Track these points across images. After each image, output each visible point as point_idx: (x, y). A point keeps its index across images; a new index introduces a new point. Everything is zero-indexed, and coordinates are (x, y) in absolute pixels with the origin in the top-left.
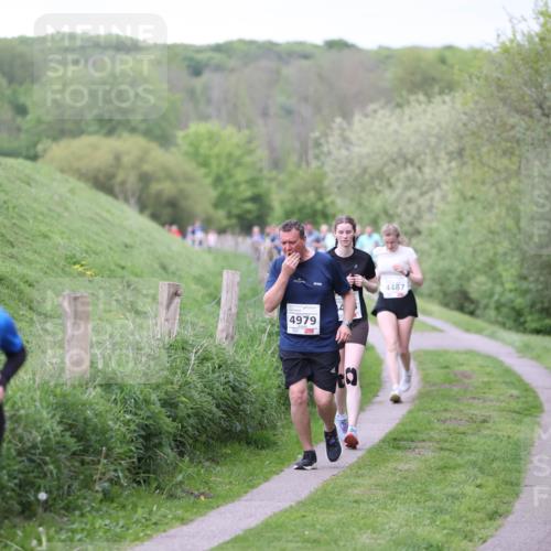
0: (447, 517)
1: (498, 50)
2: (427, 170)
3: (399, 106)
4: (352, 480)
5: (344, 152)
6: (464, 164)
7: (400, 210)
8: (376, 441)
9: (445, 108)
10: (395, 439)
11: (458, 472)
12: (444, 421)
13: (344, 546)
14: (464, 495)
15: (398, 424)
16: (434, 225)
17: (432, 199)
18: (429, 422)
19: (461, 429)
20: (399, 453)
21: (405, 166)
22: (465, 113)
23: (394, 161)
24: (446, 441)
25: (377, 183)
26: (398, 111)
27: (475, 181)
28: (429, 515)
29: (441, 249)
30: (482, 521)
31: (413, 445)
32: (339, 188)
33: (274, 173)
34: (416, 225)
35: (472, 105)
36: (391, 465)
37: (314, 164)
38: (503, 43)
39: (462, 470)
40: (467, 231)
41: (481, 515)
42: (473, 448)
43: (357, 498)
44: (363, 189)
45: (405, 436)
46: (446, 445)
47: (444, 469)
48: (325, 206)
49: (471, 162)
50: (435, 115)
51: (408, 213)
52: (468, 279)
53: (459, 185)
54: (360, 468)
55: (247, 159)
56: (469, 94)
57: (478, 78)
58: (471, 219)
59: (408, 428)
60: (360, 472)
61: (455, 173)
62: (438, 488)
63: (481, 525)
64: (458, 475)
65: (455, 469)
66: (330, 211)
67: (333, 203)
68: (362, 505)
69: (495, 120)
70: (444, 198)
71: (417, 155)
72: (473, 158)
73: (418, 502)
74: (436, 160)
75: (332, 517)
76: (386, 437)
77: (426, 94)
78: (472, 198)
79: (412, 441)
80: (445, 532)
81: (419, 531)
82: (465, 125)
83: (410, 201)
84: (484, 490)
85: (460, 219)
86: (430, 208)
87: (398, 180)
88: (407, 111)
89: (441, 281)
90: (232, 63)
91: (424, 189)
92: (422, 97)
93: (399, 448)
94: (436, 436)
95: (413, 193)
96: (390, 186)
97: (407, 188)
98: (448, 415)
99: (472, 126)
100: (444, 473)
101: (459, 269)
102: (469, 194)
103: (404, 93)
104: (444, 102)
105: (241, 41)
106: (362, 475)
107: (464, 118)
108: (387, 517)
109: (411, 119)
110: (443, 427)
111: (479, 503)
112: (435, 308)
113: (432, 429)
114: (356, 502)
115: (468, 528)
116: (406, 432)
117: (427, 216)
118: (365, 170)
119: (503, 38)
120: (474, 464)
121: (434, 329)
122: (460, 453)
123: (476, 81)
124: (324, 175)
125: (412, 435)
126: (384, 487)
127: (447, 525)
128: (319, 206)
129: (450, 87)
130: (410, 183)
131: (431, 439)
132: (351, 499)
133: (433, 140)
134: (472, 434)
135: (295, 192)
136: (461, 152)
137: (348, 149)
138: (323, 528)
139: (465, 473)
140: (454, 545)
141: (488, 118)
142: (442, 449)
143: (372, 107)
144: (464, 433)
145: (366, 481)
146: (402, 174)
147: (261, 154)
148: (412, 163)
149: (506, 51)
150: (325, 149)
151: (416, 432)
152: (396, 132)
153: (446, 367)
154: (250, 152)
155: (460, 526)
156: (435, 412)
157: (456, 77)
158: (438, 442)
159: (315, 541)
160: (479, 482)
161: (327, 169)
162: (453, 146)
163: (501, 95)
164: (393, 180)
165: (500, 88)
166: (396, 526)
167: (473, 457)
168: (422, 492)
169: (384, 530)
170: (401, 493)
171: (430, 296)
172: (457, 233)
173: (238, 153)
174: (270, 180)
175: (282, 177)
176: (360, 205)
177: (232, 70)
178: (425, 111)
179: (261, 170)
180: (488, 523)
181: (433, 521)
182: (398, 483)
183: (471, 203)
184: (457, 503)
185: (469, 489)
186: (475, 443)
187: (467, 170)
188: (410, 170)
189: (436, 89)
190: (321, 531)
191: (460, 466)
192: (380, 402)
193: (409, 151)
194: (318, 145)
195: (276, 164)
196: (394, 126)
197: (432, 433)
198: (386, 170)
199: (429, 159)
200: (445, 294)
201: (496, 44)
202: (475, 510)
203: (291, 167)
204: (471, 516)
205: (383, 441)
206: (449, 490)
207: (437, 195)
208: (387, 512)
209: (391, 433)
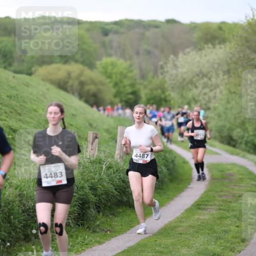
0: (223, 241)
1: (246, 24)
2: (213, 80)
3: (200, 50)
4: (179, 224)
5: (174, 71)
6: (230, 77)
7: (200, 98)
8: (190, 206)
9: (222, 50)
10: (198, 205)
11: (227, 220)
12: (221, 196)
13: (175, 254)
14: (230, 231)
15: (200, 198)
16: (216, 105)
17: (215, 93)
18: (214, 197)
19: (229, 200)
20: (200, 211)
21: (203, 78)
22: (231, 53)
23: (198, 75)
24: (222, 206)
25: (190, 85)
26: (199, 52)
27: (235, 85)
28: (214, 240)
29: (219, 116)
30: (239, 243)
31: (206, 207)
32: (172, 88)
33: (142, 81)
34: (208, 105)
35: (234, 49)
36: (196, 217)
37: (161, 77)
38: (248, 21)
39: (229, 219)
40: (232, 108)
41: (238, 240)
42: (235, 208)
43: (180, 232)
44: (183, 88)
45: (203, 203)
46: (222, 207)
47: (221, 218)
48: (166, 97)
49: (233, 75)
50: (217, 54)
51: (204, 100)
52: (232, 130)
53: (228, 86)
54: (182, 218)
55: (130, 75)
56: (232, 44)
57: (237, 37)
58: (233, 102)
59: (204, 199)
60: (182, 220)
61: (226, 81)
62: (218, 227)
63: (238, 245)
64: (228, 222)
65: (226, 218)
66: (168, 98)
67: (169, 95)
68: (183, 235)
69: (244, 56)
70: (221, 92)
71: (209, 72)
72: (234, 74)
73: (209, 234)
74: (217, 75)
75: (169, 241)
76: (194, 204)
77: (212, 44)
78: (234, 92)
79: (206, 205)
80: (222, 248)
81: (209, 247)
82: (231, 58)
83: (205, 94)
84: (239, 229)
85: (229, 102)
86: (215, 97)
87: (200, 84)
88: (204, 52)
89: (220, 131)
90: (122, 30)
91: (212, 88)
92: (210, 46)
93: (200, 209)
94: (217, 203)
95: (207, 90)
96: (196, 87)
97: (204, 88)
98: (223, 193)
99: (234, 59)
100: (221, 220)
101: (228, 125)
102: (233, 90)
103: (202, 44)
104: (221, 48)
105: (127, 20)
106: (183, 222)
107: (230, 55)
108: (194, 241)
109: (205, 56)
110: (221, 199)
111: (237, 234)
112: (217, 143)
113: (215, 200)
114: (180, 234)
115: (233, 246)
116: (203, 201)
117: (213, 101)
118: (184, 80)
119: (248, 18)
120: (235, 216)
121: (217, 154)
122: (228, 211)
123: (235, 38)
124: (165, 82)
125: (206, 203)
126: (193, 227)
127: (222, 245)
128: (163, 96)
129: (223, 41)
130: (205, 86)
131: (215, 205)
132: (178, 233)
133: (216, 66)
134: (235, 202)
135: (152, 90)
136: (228, 72)
137: (176, 69)
138: (165, 246)
139: (231, 220)
140: (225, 254)
141: (241, 55)
142: (220, 209)
143: (188, 50)
144: (230, 202)
145: (185, 224)
146: (202, 82)
147: (136, 72)
148: (206, 76)
149: (250, 24)
150: (166, 70)
151: (208, 201)
152: (199, 62)
153: (222, 171)
154: (131, 71)
155: (228, 245)
156: (217, 192)
157: (227, 36)
158: (218, 206)
159: (161, 252)
160: (237, 224)
161: (167, 79)
162: (225, 68)
163: (248, 44)
164: (197, 84)
165: (247, 41)
166: (198, 245)
167: (234, 213)
168: (211, 229)
169: (193, 247)
170: (201, 230)
171: (215, 138)
172: (227, 109)
173: (125, 72)
174: (141, 84)
175: (146, 83)
176: (182, 96)
177: (122, 33)
178: (212, 52)
179: (135, 80)
180: (241, 244)
181: (216, 243)
182: (199, 225)
183: (234, 95)
184: (227, 234)
185: (233, 228)
186: (236, 206)
187: (231, 80)
188: (205, 80)
189: (217, 42)
190: (164, 248)
191: (228, 217)
192: (191, 188)
193: (205, 71)
194: (162, 68)
195: (143, 77)
196: (198, 59)
197: (215, 202)
198: (194, 79)
199: (214, 75)
200: (222, 137)
201: (245, 21)
202: (236, 238)
203: (150, 78)
204: (234, 240)
205: (193, 205)
206: (223, 228)
207: (218, 91)
208: (194, 239)
209: (196, 202)
